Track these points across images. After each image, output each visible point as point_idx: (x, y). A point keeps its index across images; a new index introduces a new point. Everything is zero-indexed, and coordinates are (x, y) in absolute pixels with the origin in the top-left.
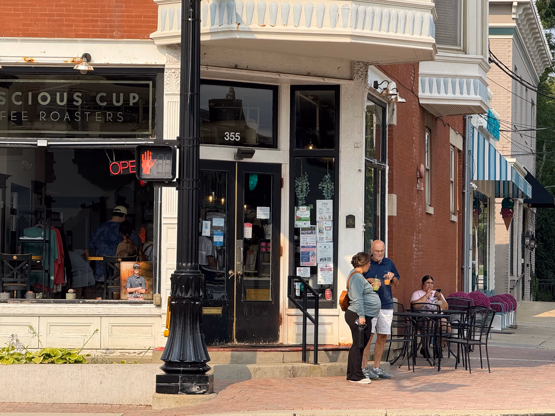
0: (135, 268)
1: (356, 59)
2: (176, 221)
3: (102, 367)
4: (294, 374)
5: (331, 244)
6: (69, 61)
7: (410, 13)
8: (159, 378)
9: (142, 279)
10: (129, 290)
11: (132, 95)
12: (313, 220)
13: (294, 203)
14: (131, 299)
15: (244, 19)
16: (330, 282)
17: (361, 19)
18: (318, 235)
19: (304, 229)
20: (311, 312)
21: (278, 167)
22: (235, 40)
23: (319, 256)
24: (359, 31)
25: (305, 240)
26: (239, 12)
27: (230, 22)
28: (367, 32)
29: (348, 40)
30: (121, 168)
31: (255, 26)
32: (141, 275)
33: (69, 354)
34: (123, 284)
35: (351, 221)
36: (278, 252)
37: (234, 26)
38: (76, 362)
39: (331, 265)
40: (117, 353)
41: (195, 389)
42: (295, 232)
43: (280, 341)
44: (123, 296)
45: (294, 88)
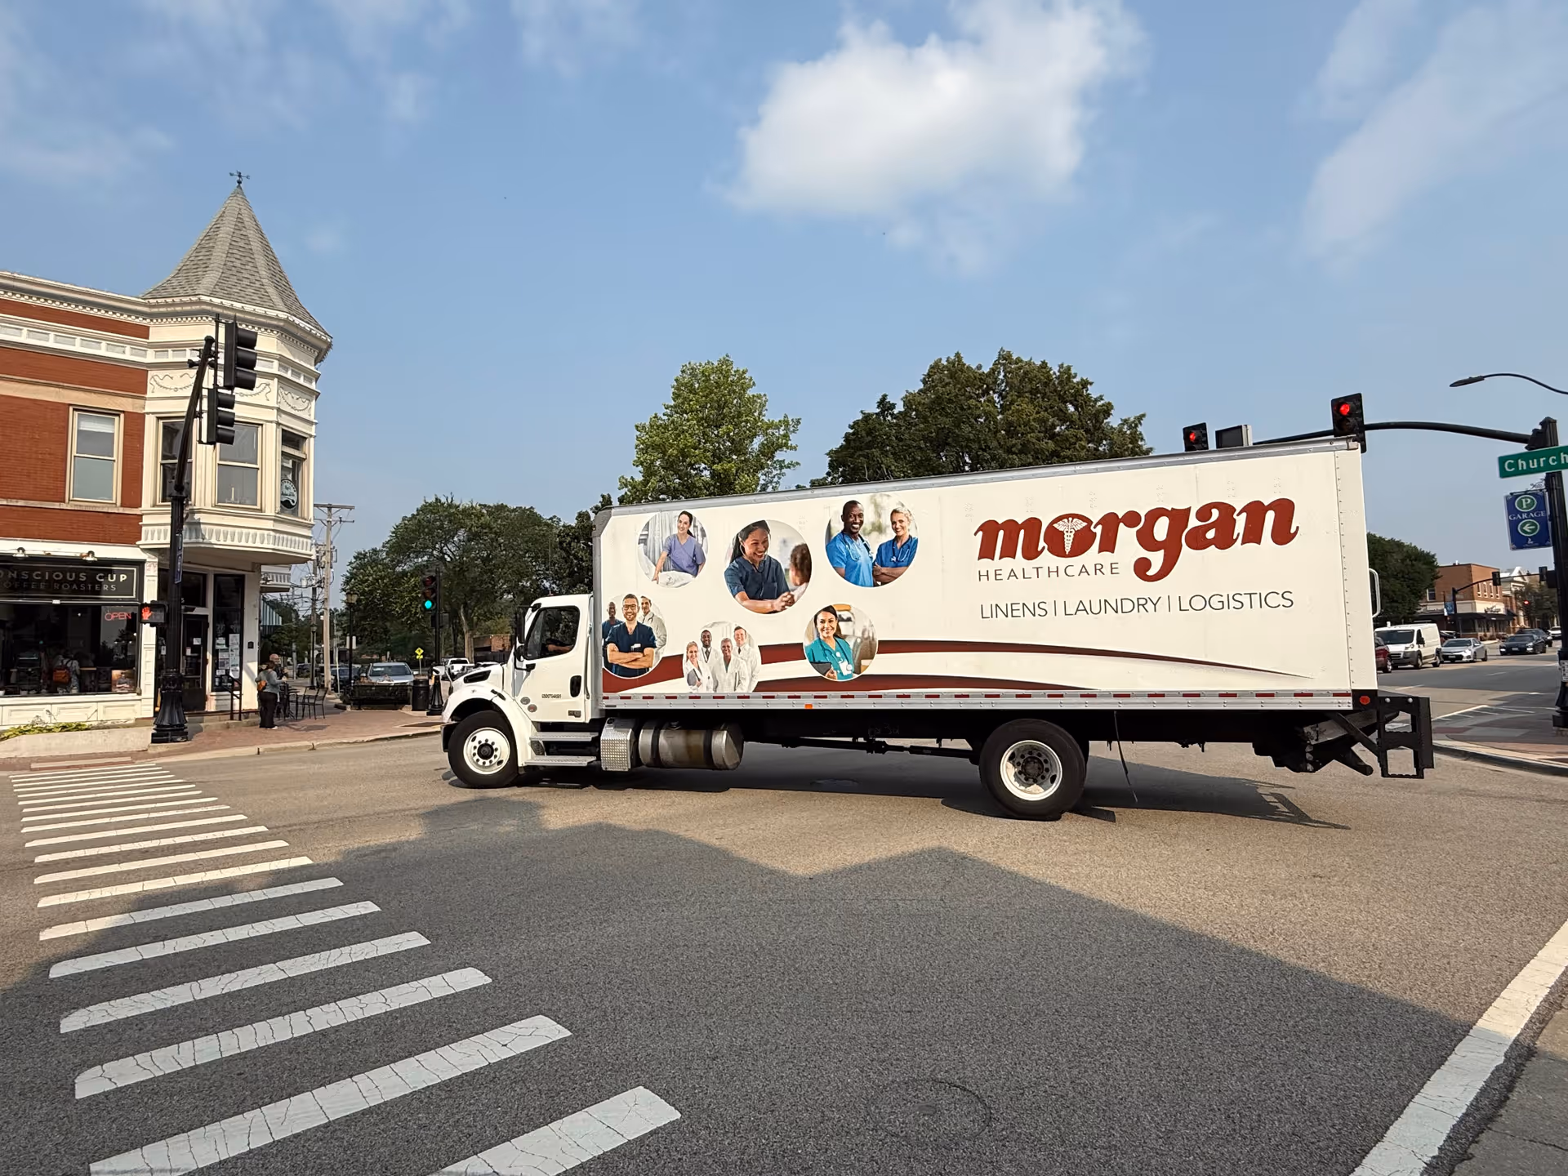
0: (122, 673)
1: (256, 561)
2: (154, 646)
3: (106, 731)
4: (228, 727)
5: (238, 657)
6: (78, 555)
7: (301, 539)
8: (153, 735)
9: (128, 679)
10: (118, 686)
11: (122, 576)
12: (227, 644)
13: (215, 636)
14: (119, 691)
15: (207, 537)
16: (237, 677)
17: (281, 541)
18: (230, 653)
19: (221, 650)
20: (237, 693)
21: (206, 616)
22: (200, 547)
23: (231, 664)
24: (276, 547)
25: (221, 656)
26: (203, 532)
27: (197, 537)
28: (280, 547)
29: (271, 551)
30: (113, 617)
31: (213, 541)
32: (126, 677)
33: (80, 725)
34: (113, 683)
35: (251, 645)
36: (206, 662)
37: (201, 540)
38: (86, 729)
39: (238, 668)
40: (109, 723)
41: (179, 739)
42: (215, 653)
43: (206, 710)
44: (113, 690)
45: (216, 576)
